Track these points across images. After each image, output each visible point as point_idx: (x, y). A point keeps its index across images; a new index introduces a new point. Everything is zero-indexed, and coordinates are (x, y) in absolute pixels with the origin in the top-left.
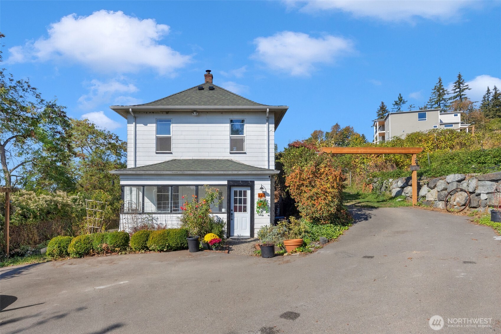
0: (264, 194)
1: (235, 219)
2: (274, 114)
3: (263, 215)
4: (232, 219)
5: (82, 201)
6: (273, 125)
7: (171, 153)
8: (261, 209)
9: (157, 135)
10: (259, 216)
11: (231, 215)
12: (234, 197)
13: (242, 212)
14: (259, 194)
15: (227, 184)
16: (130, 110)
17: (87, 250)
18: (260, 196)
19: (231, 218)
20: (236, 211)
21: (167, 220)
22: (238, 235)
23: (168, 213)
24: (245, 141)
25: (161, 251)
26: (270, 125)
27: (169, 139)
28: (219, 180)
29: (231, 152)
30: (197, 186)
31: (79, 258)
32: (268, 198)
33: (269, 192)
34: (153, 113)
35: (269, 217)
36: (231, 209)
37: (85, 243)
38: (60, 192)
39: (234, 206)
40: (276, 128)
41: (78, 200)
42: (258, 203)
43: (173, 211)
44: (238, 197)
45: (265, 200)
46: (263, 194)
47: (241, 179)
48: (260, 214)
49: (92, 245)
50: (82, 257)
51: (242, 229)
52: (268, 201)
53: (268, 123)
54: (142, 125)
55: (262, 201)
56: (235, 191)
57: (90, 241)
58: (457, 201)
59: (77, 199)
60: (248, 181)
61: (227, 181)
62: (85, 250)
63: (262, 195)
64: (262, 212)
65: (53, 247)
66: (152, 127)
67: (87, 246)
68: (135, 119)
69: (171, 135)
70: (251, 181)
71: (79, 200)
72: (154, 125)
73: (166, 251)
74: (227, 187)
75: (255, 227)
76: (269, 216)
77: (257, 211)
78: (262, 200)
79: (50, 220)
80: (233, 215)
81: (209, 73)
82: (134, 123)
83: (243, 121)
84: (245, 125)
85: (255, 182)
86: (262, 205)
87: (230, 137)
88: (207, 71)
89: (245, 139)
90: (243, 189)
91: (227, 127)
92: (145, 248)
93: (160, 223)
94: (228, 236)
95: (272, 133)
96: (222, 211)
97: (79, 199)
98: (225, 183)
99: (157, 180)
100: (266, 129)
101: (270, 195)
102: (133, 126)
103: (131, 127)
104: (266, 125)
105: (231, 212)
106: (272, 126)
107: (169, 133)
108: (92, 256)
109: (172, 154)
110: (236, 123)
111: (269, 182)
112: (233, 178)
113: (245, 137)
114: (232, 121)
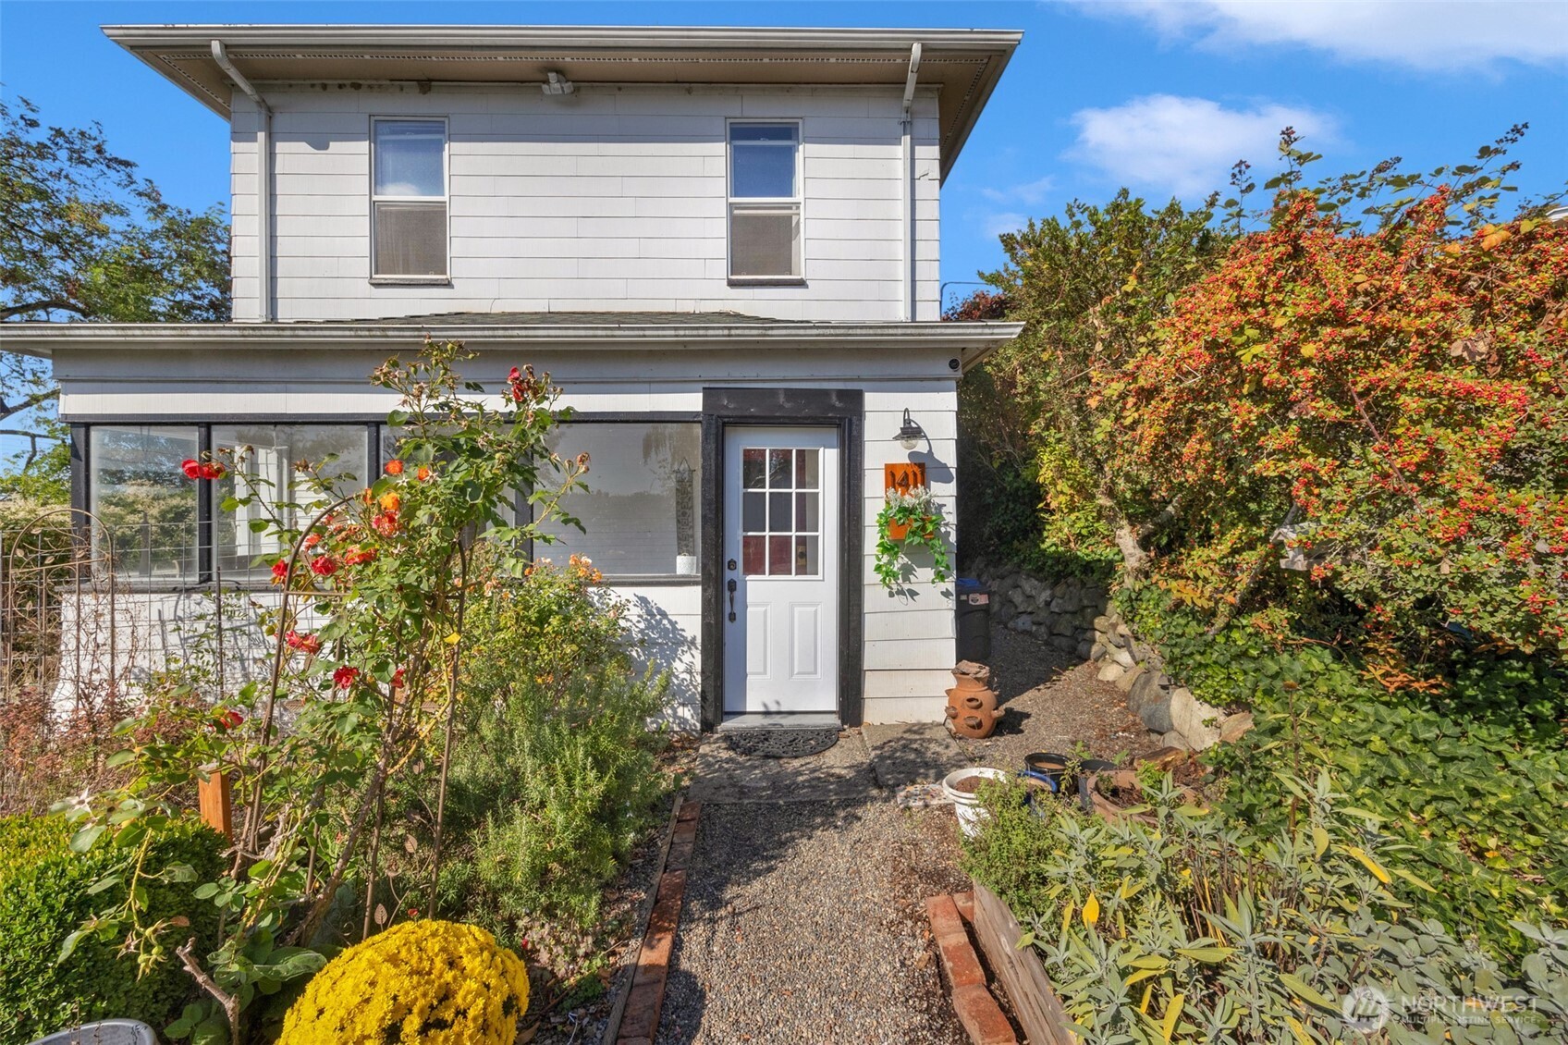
0: (921, 470)
1: (753, 615)
2: (936, 95)
3: (913, 594)
4: (732, 617)
6: (934, 151)
7: (448, 285)
8: (903, 560)
9: (373, 197)
10: (891, 595)
11: (727, 594)
12: (746, 486)
13: (793, 576)
14: (893, 466)
15: (699, 408)
16: (215, 47)
18: (899, 477)
19: (727, 610)
20: (754, 566)
22: (765, 705)
24: (798, 232)
26: (917, 148)
27: (438, 213)
28: (654, 386)
29: (734, 277)
32: (945, 494)
33: (947, 454)
34: (355, 86)
35: (951, 603)
36: (727, 559)
39: (747, 540)
40: (946, 164)
42: (886, 522)
44: (767, 490)
45: (928, 502)
46: (918, 471)
47: (783, 380)
48: (895, 587)
51: (792, 674)
52: (944, 510)
53: (908, 137)
54: (303, 147)
55: (911, 511)
56: (747, 453)
60: (826, 393)
61: (700, 395)
63: (906, 475)
64: (907, 572)
66: (352, 157)
68: (265, 118)
69: (446, 198)
70: (841, 393)
72: (363, 147)
74: (698, 430)
75: (868, 662)
76: (946, 594)
77: (878, 568)
78: (909, 501)
80: (737, 594)
82: (261, 136)
83: (788, 132)
84: (801, 147)
85: (868, 397)
86: (914, 533)
87: (731, 206)
89: (798, 223)
90: (792, 441)
91: (714, 157)
94: (710, 716)
95: (929, 189)
96: (674, 570)
98: (692, 402)
99: (285, 385)
100: (900, 169)
101: (953, 472)
102: (258, 150)
103: (248, 156)
104: (900, 151)
105: (729, 575)
106: (929, 155)
107: (436, 185)
109: (449, 288)
110: (758, 138)
111: (949, 400)
112: (737, 374)
113: (802, 206)
114: (738, 133)
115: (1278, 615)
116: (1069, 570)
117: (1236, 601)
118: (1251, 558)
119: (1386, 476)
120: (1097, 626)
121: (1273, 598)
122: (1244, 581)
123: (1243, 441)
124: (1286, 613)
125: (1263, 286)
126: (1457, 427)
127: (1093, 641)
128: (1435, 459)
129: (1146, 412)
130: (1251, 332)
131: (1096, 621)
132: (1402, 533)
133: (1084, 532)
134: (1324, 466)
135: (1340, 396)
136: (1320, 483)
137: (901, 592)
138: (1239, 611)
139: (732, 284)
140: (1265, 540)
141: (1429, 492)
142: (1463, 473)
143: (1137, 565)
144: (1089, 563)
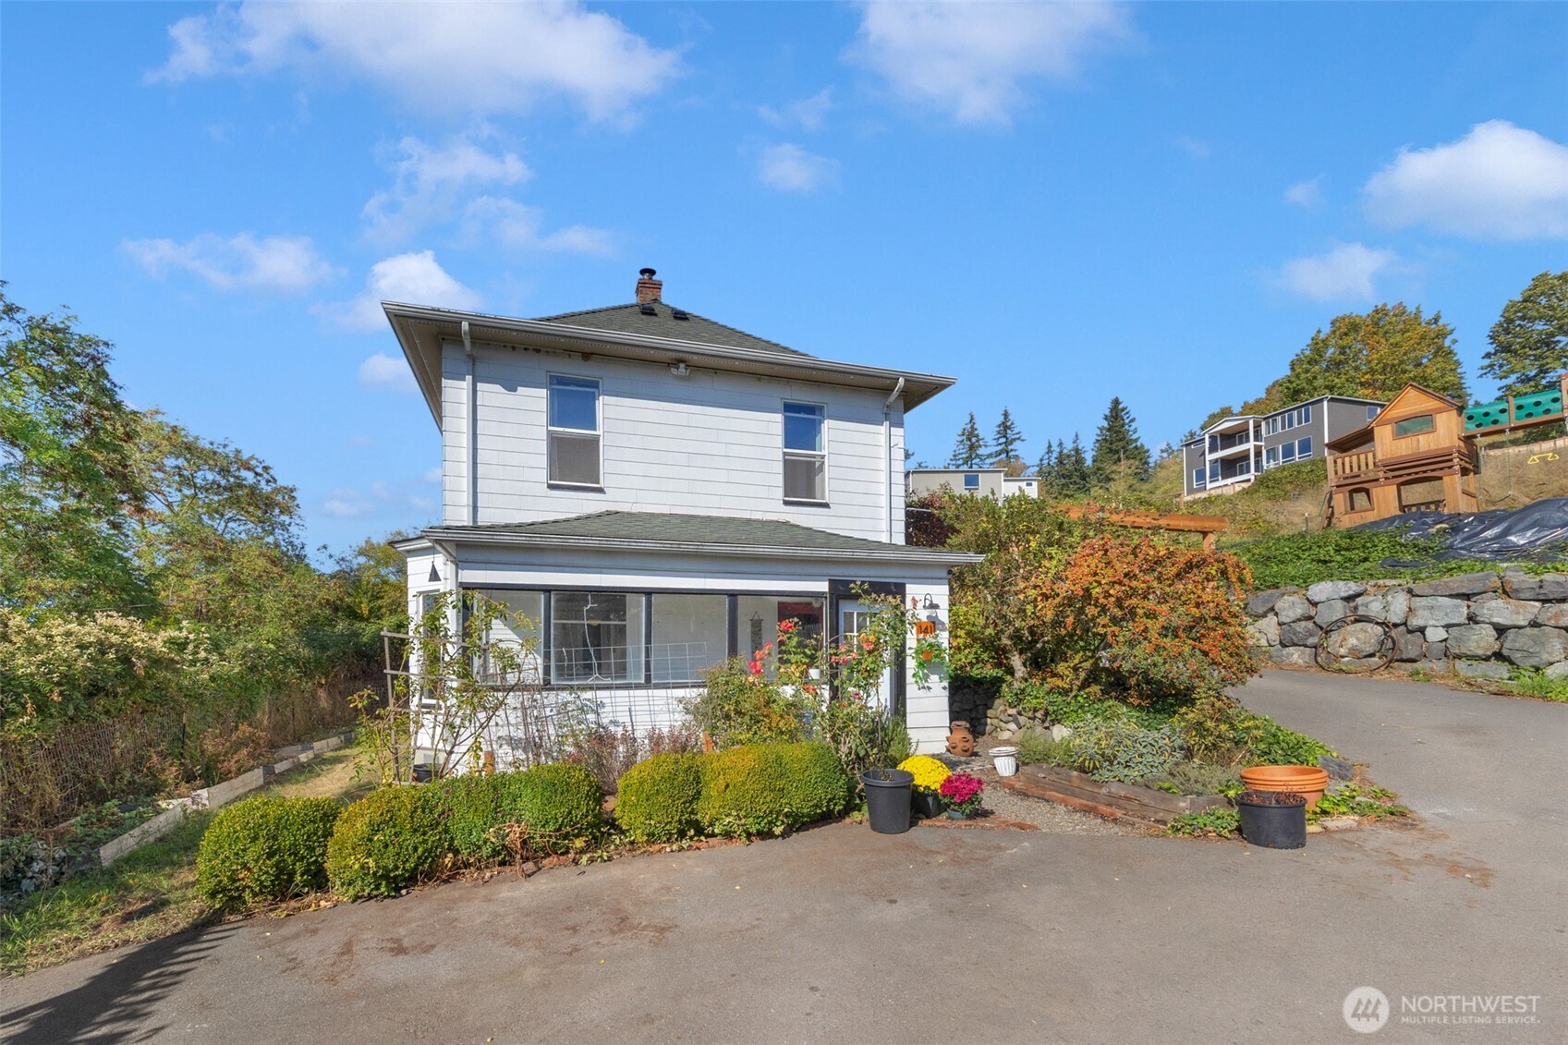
0: (933, 625)
3: (929, 688)
5: (205, 650)
7: (600, 490)
8: (925, 670)
9: (550, 428)
10: (919, 689)
12: (844, 631)
14: (920, 622)
15: (829, 589)
16: (465, 326)
17: (427, 858)
18: (922, 628)
21: (633, 709)
23: (638, 687)
24: (824, 470)
25: (766, 835)
26: (891, 428)
27: (593, 443)
28: (803, 577)
29: (787, 499)
30: (733, 595)
31: (388, 896)
32: (944, 638)
33: (945, 617)
34: (538, 351)
35: (947, 693)
37: (416, 825)
38: (108, 616)
41: (191, 647)
42: (917, 651)
43: (655, 678)
44: (855, 634)
45: (936, 641)
46: (931, 625)
47: (868, 577)
48: (921, 685)
49: (446, 831)
50: (404, 892)
52: (944, 645)
53: (887, 421)
54: (498, 388)
55: (929, 646)
56: (847, 613)
57: (439, 816)
58: (1349, 646)
59: (188, 644)
60: (888, 583)
61: (827, 583)
62: (419, 858)
63: (929, 628)
64: (926, 677)
65: (237, 854)
66: (535, 400)
67: (425, 842)
68: (471, 365)
69: (599, 433)
70: (895, 584)
71: (195, 647)
72: (543, 392)
73: (784, 835)
74: (826, 602)
76: (944, 688)
77: (914, 675)
78: (928, 640)
79: (104, 719)
81: (651, 279)
82: (469, 378)
83: (817, 411)
84: (826, 421)
85: (907, 586)
87: (785, 454)
88: (643, 272)
91: (774, 422)
92: (692, 829)
93: (611, 722)
95: (900, 453)
97: (195, 640)
98: (823, 586)
99: (600, 569)
100: (883, 440)
101: (947, 626)
102: (465, 386)
103: (458, 390)
104: (883, 429)
106: (900, 433)
107: (592, 424)
108: (446, 881)
109: (605, 493)
110: (799, 413)
111: (945, 589)
112: (846, 573)
113: (826, 458)
114: (788, 408)
115: (1095, 689)
116: (966, 684)
117: (1079, 684)
118: (1087, 665)
119: (1134, 634)
120: (989, 715)
121: (1092, 682)
122: (1083, 675)
123: (1092, 620)
124: (1099, 687)
125: (1097, 567)
126: (1152, 619)
127: (986, 724)
128: (1146, 630)
129: (1047, 604)
130: (1095, 584)
131: (988, 712)
132: (1138, 651)
133: (974, 661)
134: (1116, 629)
135: (1121, 607)
136: (1116, 636)
137: (924, 688)
138: (1082, 687)
139: (786, 503)
140: (1092, 657)
141: (1145, 639)
142: (1153, 635)
143: (1022, 675)
144: (979, 679)
